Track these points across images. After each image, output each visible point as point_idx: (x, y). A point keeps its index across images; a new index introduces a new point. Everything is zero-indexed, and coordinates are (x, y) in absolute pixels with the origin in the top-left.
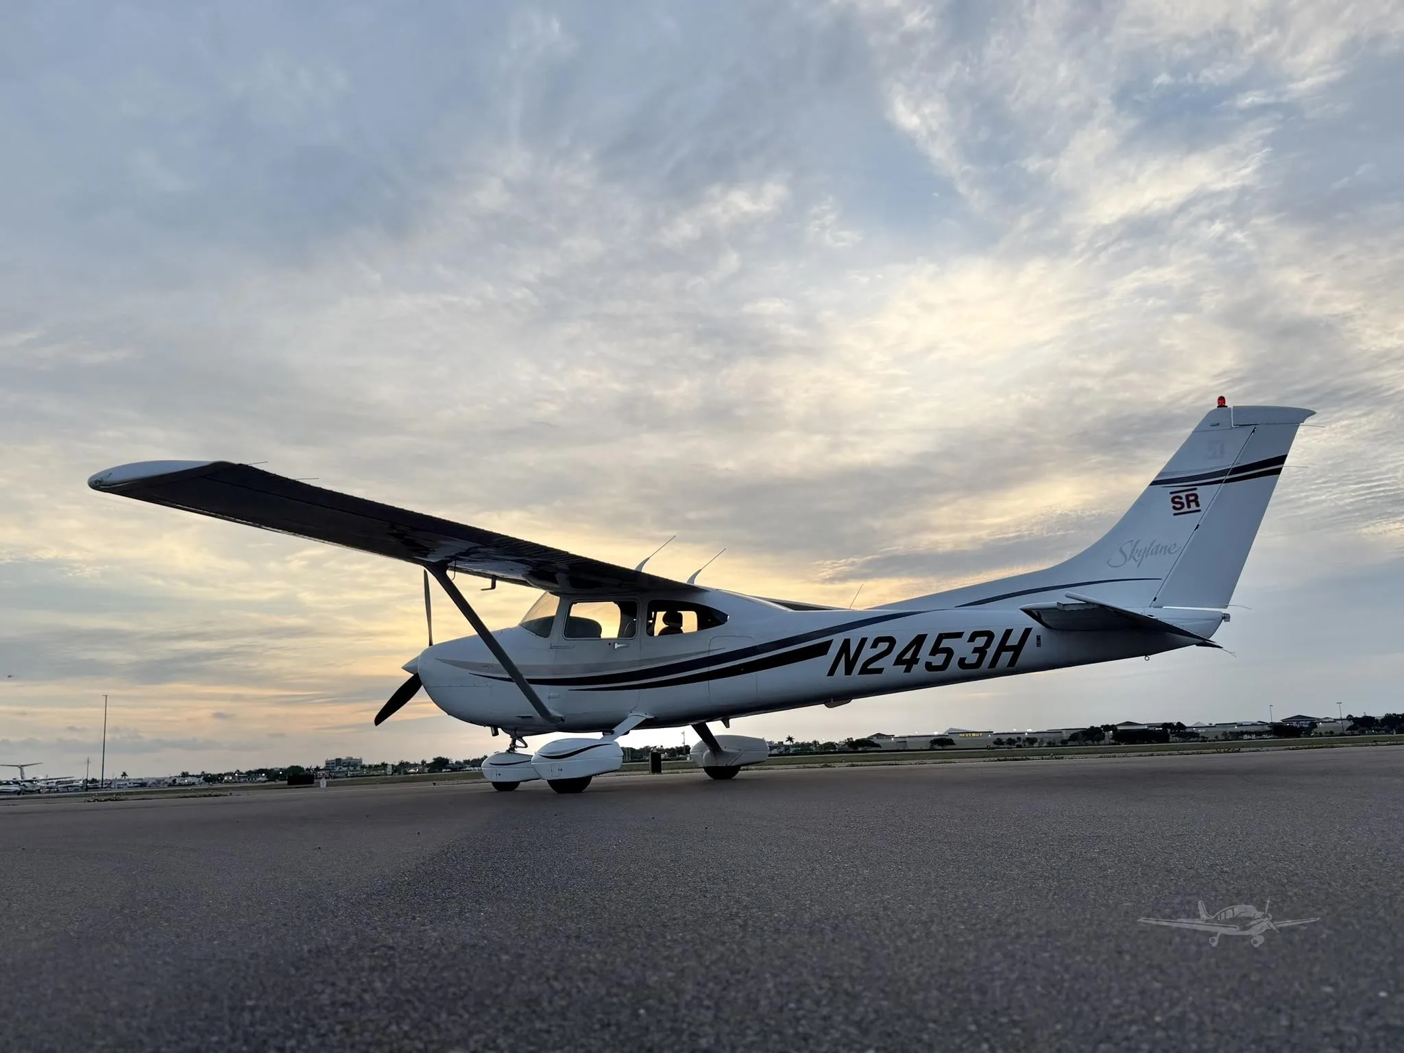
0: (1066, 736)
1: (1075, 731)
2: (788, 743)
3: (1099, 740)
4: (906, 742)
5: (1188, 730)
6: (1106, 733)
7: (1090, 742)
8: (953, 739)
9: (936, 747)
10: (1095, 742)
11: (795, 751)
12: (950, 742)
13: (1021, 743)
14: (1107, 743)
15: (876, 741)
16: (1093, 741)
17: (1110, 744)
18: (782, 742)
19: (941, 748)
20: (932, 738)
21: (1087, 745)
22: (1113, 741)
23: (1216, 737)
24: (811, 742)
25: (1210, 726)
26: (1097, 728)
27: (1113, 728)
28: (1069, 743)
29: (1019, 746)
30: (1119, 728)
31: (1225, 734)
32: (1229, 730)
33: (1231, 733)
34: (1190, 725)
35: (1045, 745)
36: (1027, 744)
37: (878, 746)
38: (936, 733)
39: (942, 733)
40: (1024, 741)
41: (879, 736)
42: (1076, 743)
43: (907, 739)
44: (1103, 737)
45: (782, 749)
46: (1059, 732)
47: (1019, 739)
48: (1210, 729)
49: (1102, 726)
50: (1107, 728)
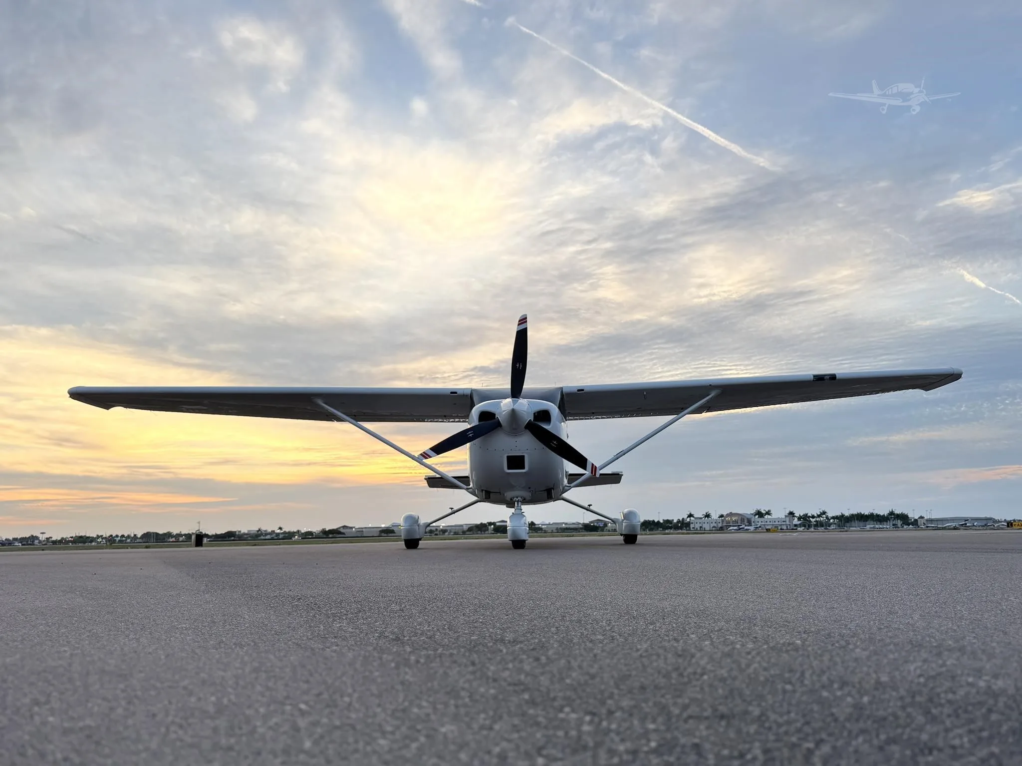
0: (465, 528)
1: (471, 526)
2: (279, 531)
3: (485, 531)
4: (363, 531)
5: (536, 526)
6: (489, 527)
7: (479, 532)
8: (394, 530)
9: (383, 534)
10: (483, 533)
11: (284, 536)
12: (392, 532)
13: (438, 533)
14: (490, 533)
15: (342, 530)
16: (481, 532)
17: (491, 534)
18: (274, 531)
19: (386, 535)
20: (381, 529)
21: (477, 534)
22: (493, 532)
23: (552, 531)
24: (295, 531)
25: (549, 524)
26: (485, 524)
27: (494, 524)
28: (468, 533)
29: (436, 535)
30: (497, 524)
31: (557, 529)
32: (559, 526)
33: (561, 529)
34: (539, 523)
35: (452, 534)
36: (441, 533)
37: (344, 534)
38: (383, 526)
39: (387, 526)
40: (439, 531)
41: (344, 527)
42: (471, 533)
43: (364, 530)
44: (488, 530)
45: (274, 535)
46: (462, 526)
47: (437, 530)
48: (549, 526)
49: (488, 523)
50: (490, 524)
